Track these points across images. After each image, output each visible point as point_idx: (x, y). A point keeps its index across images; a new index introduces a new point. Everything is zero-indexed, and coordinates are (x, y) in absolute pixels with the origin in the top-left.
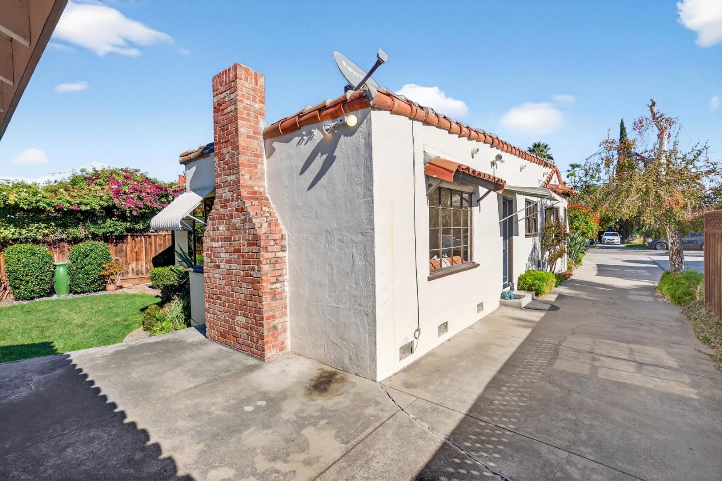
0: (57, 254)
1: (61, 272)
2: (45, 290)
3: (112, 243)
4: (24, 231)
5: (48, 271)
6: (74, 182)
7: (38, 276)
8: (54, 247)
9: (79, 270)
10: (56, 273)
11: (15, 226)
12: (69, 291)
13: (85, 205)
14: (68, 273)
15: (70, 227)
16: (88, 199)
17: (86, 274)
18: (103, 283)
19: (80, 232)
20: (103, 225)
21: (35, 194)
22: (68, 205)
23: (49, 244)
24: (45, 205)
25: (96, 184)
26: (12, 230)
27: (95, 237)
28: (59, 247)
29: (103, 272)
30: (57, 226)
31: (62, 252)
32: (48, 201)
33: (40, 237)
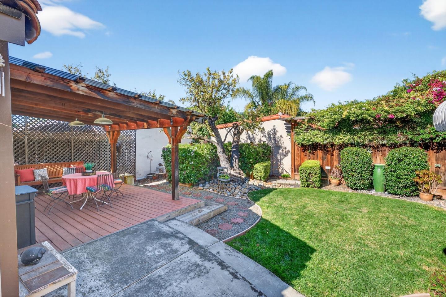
0: (380, 157)
1: (379, 172)
2: (365, 185)
3: (432, 149)
4: (356, 138)
5: (367, 170)
6: (395, 92)
7: (359, 173)
8: (378, 151)
9: (393, 173)
10: (375, 173)
11: (351, 134)
12: (384, 190)
13: (402, 112)
14: (384, 174)
15: (389, 134)
16: (406, 107)
17: (399, 178)
18: (415, 190)
19: (399, 138)
20: (422, 131)
21: (361, 108)
22: (386, 114)
23: (374, 148)
24: (367, 116)
25: (415, 91)
26: (349, 137)
27: (413, 144)
28: (381, 151)
29: (417, 179)
30: (380, 133)
31: (383, 155)
32: (369, 112)
33: (367, 142)
